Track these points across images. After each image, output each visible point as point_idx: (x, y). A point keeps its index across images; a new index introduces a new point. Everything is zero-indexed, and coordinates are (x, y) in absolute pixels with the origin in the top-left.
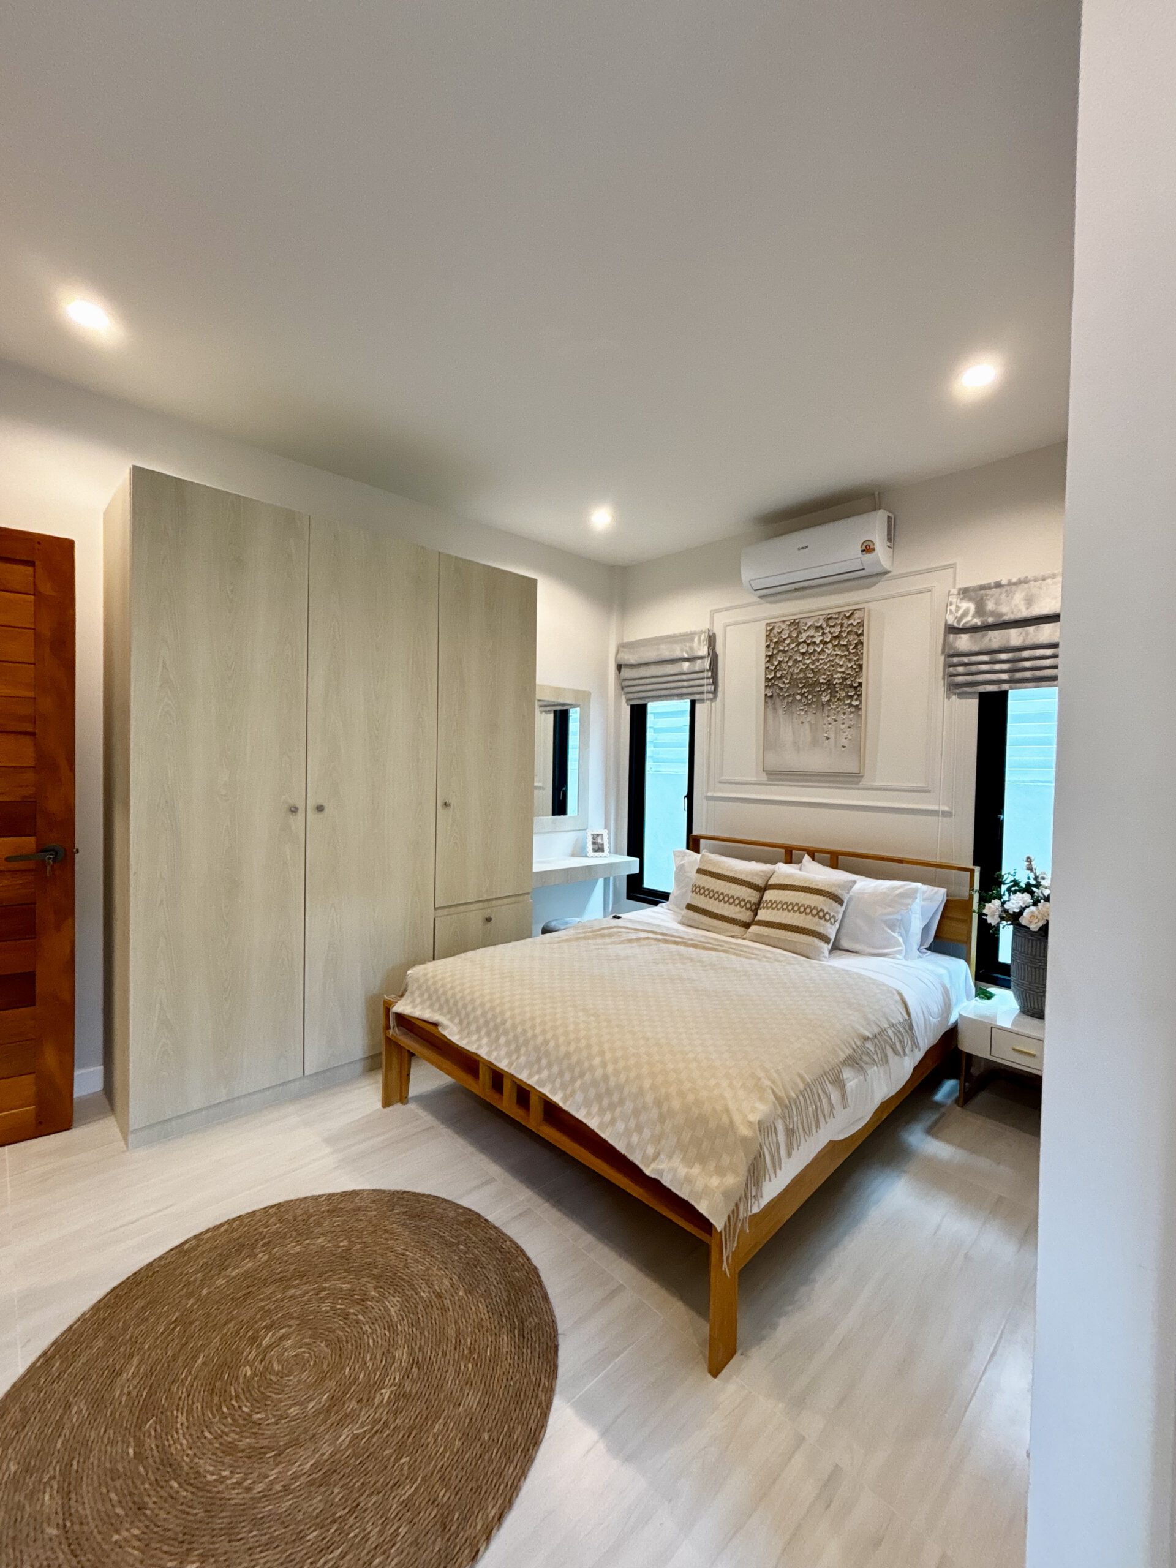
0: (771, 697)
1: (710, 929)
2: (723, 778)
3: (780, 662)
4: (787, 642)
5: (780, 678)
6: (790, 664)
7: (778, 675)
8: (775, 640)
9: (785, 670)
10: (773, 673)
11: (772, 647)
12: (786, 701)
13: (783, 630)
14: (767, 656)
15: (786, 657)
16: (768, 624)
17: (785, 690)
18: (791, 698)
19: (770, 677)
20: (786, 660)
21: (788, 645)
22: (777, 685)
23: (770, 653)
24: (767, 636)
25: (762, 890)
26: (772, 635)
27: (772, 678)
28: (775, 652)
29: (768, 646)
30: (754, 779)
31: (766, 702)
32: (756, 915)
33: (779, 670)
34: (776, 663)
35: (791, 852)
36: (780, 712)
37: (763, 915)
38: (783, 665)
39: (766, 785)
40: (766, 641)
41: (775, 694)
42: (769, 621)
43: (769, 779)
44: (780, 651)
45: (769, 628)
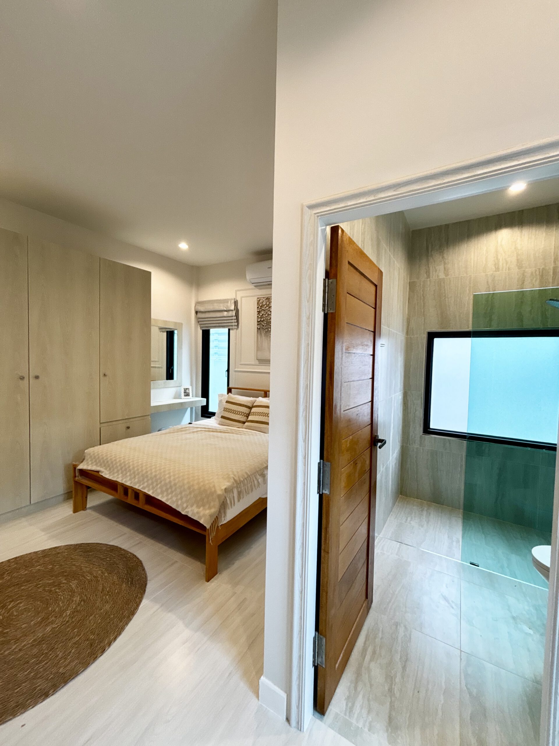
0: (259, 329)
1: (230, 425)
2: (242, 363)
3: (263, 314)
4: (265, 306)
5: (263, 321)
6: (266, 315)
7: (262, 320)
8: (261, 305)
9: (264, 318)
10: (260, 319)
11: (259, 308)
12: (265, 331)
13: (263, 301)
14: (258, 312)
15: (265, 312)
16: (258, 298)
17: (265, 326)
18: (267, 330)
19: (259, 320)
20: (265, 314)
21: (266, 307)
22: (262, 324)
23: (259, 311)
24: (258, 303)
25: (250, 408)
26: (259, 303)
27: (260, 321)
28: (261, 310)
29: (258, 307)
30: (253, 363)
31: (257, 331)
32: (248, 418)
33: (262, 318)
34: (261, 315)
35: (266, 393)
36: (263, 335)
37: (251, 418)
38: (264, 316)
39: (259, 365)
40: (257, 305)
41: (261, 328)
42: (258, 297)
43: (259, 363)
44: (263, 310)
45: (258, 300)
